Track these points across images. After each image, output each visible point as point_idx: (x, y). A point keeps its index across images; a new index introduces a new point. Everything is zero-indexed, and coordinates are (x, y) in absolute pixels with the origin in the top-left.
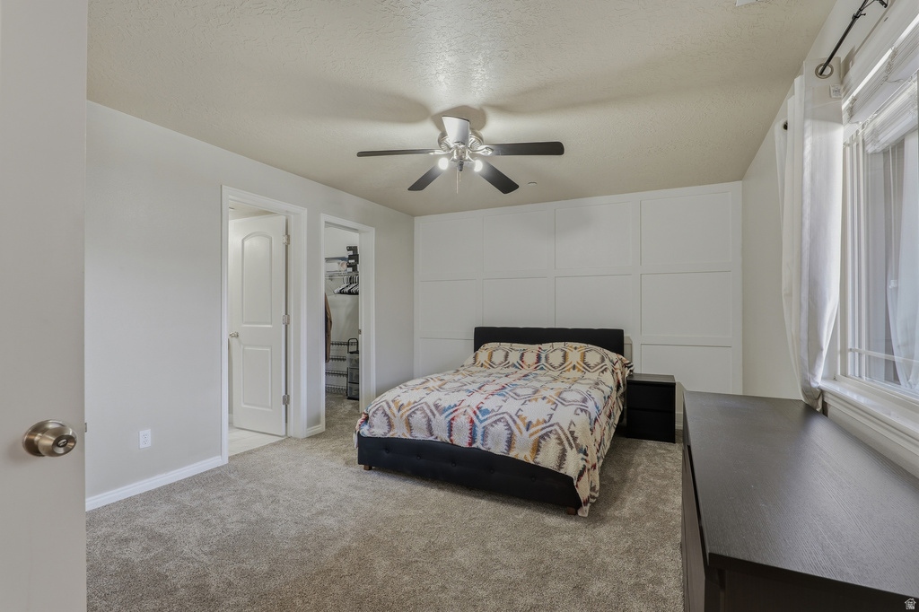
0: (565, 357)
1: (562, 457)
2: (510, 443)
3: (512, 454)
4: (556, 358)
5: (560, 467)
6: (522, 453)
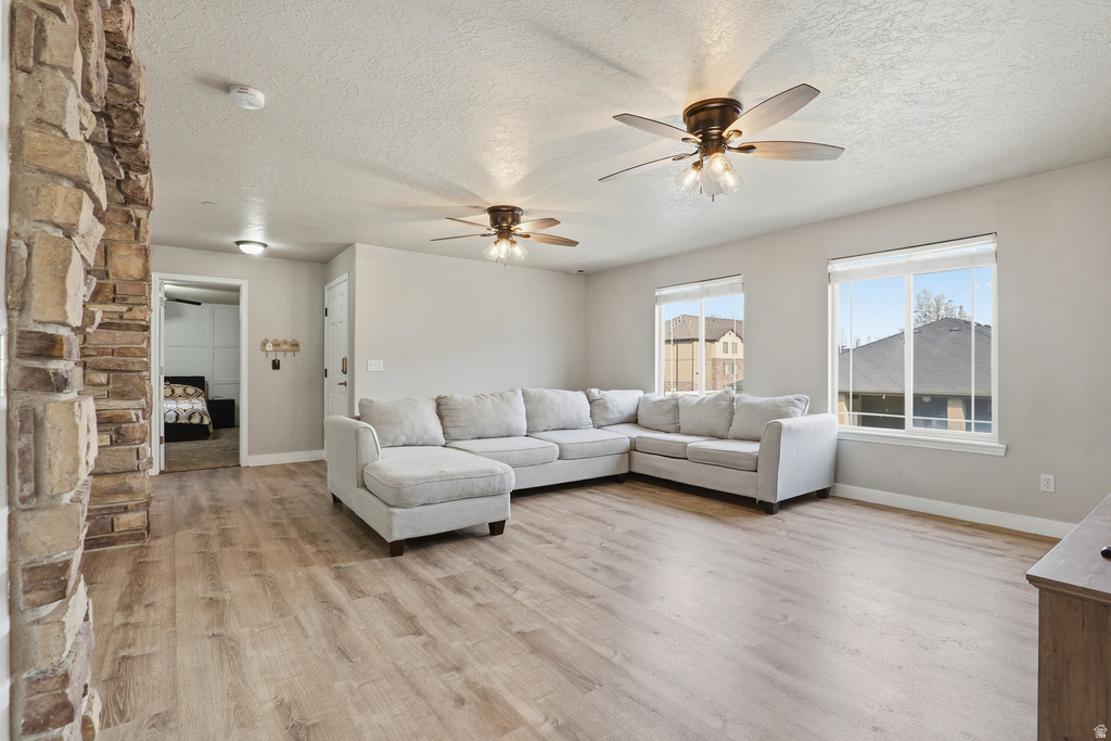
1: (202, 419)
2: (177, 417)
5: (201, 422)
6: (183, 421)
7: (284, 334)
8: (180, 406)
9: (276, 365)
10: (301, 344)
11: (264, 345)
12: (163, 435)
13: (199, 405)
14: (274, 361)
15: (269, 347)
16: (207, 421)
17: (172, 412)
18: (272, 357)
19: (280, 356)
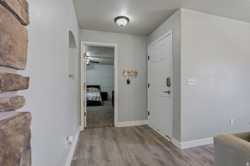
0: (92, 90)
1: (99, 99)
2: (93, 99)
3: (93, 100)
4: (90, 90)
5: (99, 100)
6: (94, 100)
7: (131, 68)
8: (94, 95)
9: (128, 82)
10: (138, 73)
11: (124, 73)
12: (85, 112)
13: (99, 95)
14: (128, 80)
15: (126, 74)
16: (101, 100)
17: (91, 97)
18: (127, 78)
19: (130, 78)
